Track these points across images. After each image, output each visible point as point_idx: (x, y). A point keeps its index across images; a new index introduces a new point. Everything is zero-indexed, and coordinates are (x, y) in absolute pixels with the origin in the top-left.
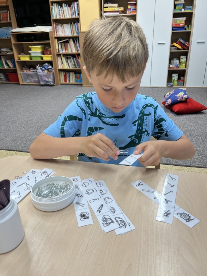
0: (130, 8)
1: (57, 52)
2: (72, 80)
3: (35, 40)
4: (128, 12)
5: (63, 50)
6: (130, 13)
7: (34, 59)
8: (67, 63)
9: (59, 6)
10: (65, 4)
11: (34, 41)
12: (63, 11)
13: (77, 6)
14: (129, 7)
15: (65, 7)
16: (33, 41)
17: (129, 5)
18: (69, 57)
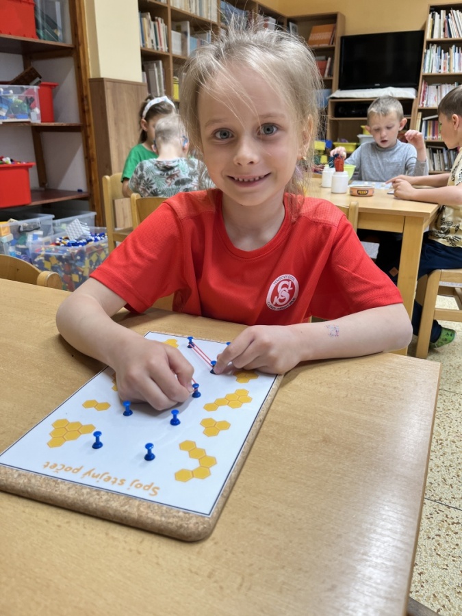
5: (428, 135)
8: (431, 161)
9: (443, 51)
10: (456, 46)
12: (450, 59)
15: (455, 51)
18: (439, 149)
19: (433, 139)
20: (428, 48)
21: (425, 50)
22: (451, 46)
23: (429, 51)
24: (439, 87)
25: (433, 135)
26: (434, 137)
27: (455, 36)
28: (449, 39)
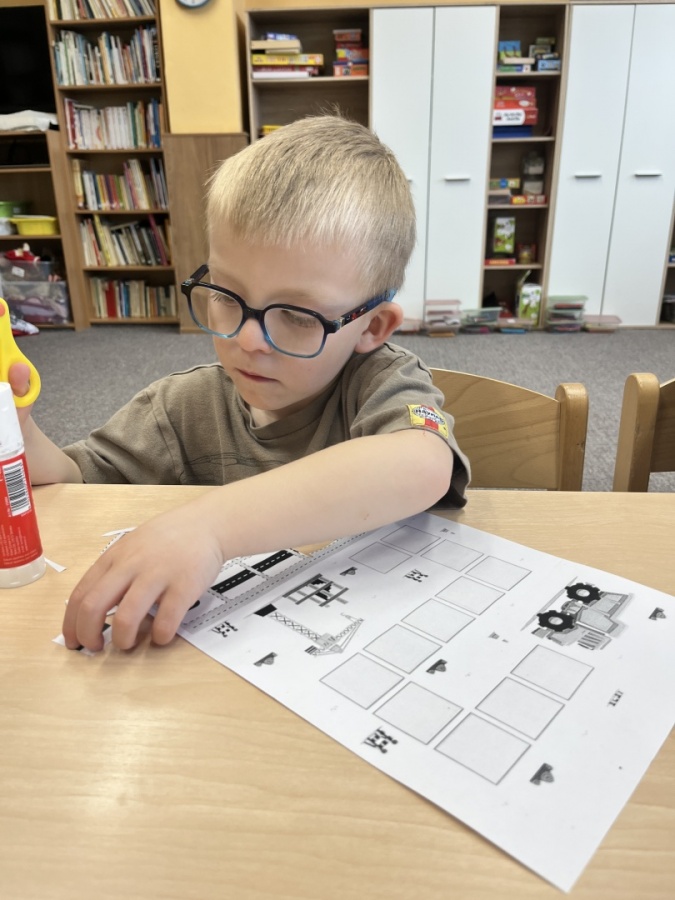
0: (346, 59)
1: (79, 208)
2: (138, 310)
4: (338, 70)
5: (102, 200)
6: (347, 74)
8: (117, 248)
9: (89, 46)
10: (110, 34)
12: (101, 59)
13: (151, 42)
14: (342, 53)
15: (110, 47)
17: (341, 48)
18: (125, 228)
19: (112, 208)
20: (59, 39)
21: (52, 43)
22: (100, 35)
23: (61, 45)
24: (102, 111)
25: (111, 201)
26: (114, 205)
27: (99, 16)
28: (90, 20)
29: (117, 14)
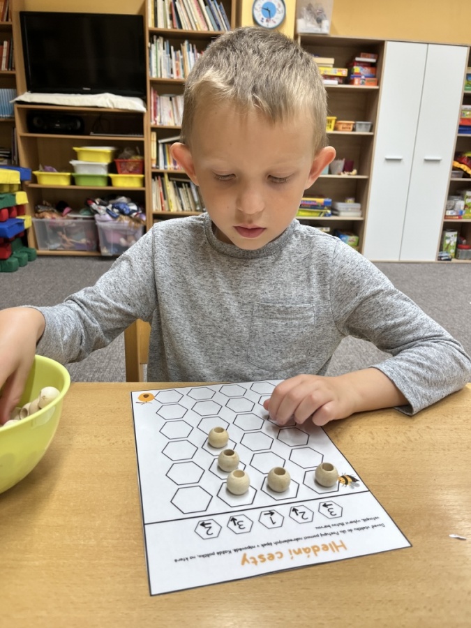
0: (359, 73)
1: (153, 168)
3: (95, 133)
4: (356, 81)
5: (168, 162)
6: (363, 84)
7: (83, 184)
8: (177, 198)
9: (172, 48)
10: (189, 43)
11: (92, 133)
12: (183, 60)
14: (357, 69)
15: (189, 50)
16: (88, 134)
17: (357, 66)
18: (185, 183)
19: (175, 169)
20: (152, 42)
21: (148, 44)
22: (183, 42)
23: (153, 47)
24: (173, 99)
25: (175, 164)
26: (177, 167)
27: (186, 28)
28: (178, 30)
29: (201, 28)
